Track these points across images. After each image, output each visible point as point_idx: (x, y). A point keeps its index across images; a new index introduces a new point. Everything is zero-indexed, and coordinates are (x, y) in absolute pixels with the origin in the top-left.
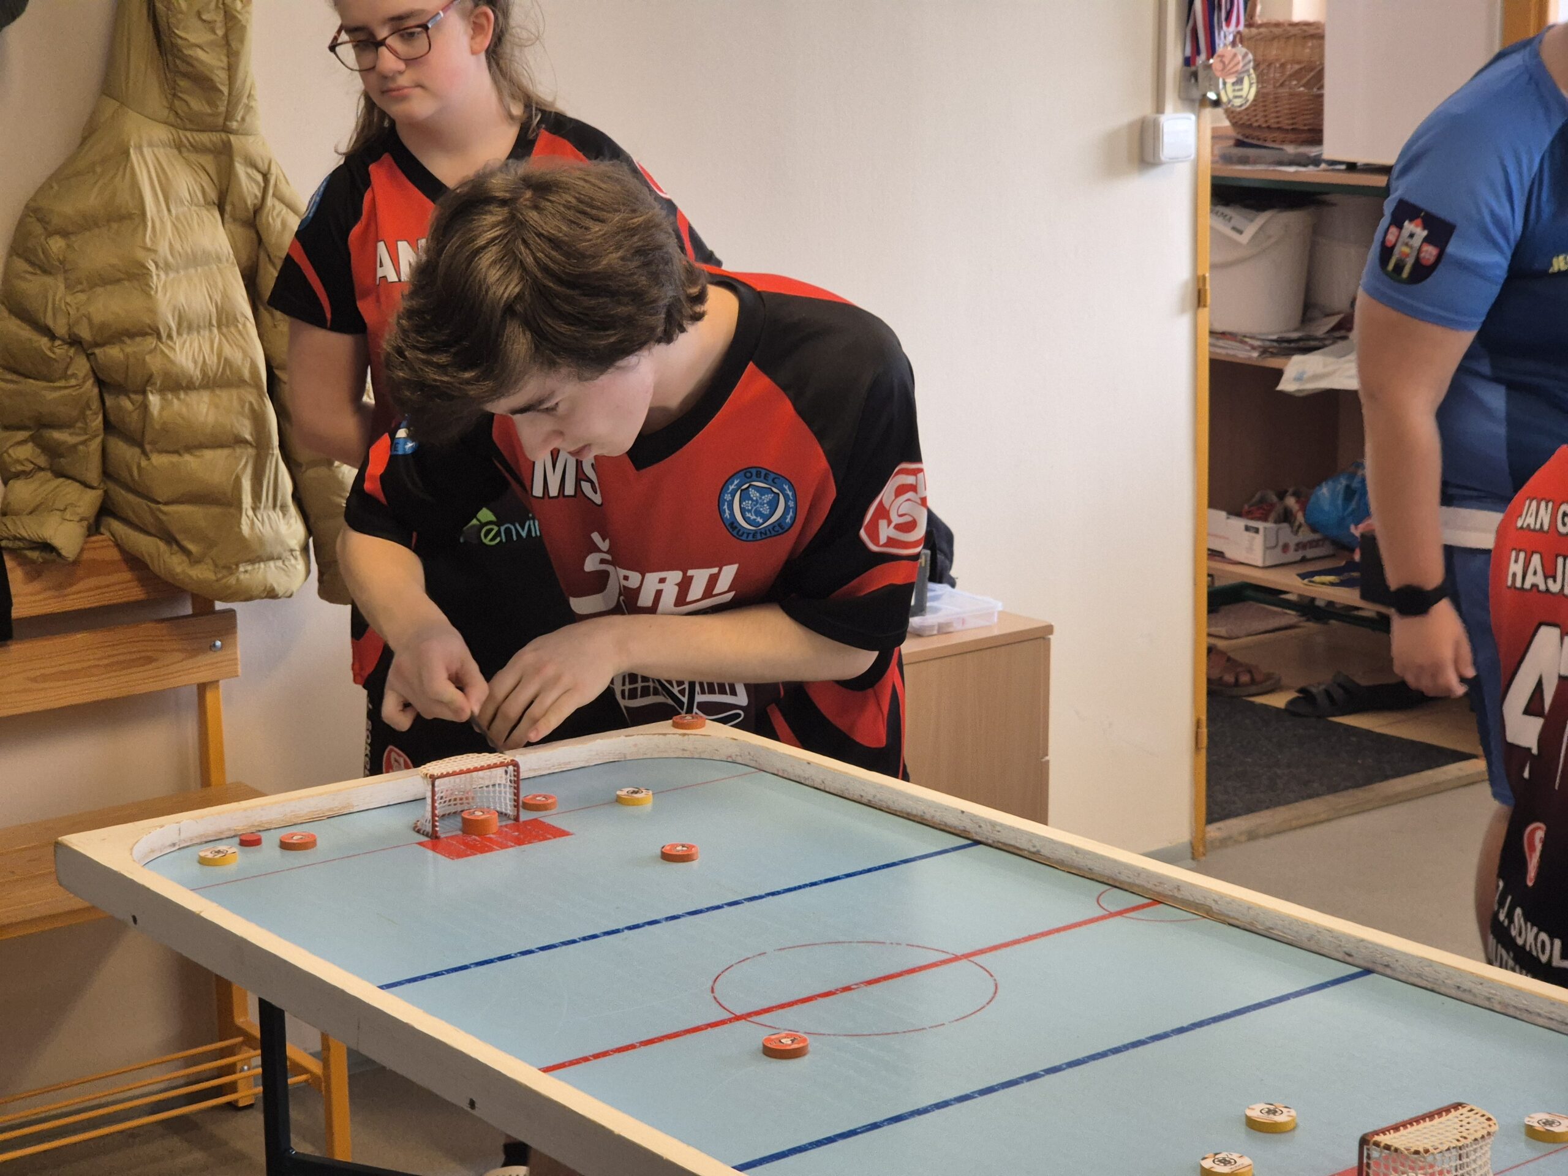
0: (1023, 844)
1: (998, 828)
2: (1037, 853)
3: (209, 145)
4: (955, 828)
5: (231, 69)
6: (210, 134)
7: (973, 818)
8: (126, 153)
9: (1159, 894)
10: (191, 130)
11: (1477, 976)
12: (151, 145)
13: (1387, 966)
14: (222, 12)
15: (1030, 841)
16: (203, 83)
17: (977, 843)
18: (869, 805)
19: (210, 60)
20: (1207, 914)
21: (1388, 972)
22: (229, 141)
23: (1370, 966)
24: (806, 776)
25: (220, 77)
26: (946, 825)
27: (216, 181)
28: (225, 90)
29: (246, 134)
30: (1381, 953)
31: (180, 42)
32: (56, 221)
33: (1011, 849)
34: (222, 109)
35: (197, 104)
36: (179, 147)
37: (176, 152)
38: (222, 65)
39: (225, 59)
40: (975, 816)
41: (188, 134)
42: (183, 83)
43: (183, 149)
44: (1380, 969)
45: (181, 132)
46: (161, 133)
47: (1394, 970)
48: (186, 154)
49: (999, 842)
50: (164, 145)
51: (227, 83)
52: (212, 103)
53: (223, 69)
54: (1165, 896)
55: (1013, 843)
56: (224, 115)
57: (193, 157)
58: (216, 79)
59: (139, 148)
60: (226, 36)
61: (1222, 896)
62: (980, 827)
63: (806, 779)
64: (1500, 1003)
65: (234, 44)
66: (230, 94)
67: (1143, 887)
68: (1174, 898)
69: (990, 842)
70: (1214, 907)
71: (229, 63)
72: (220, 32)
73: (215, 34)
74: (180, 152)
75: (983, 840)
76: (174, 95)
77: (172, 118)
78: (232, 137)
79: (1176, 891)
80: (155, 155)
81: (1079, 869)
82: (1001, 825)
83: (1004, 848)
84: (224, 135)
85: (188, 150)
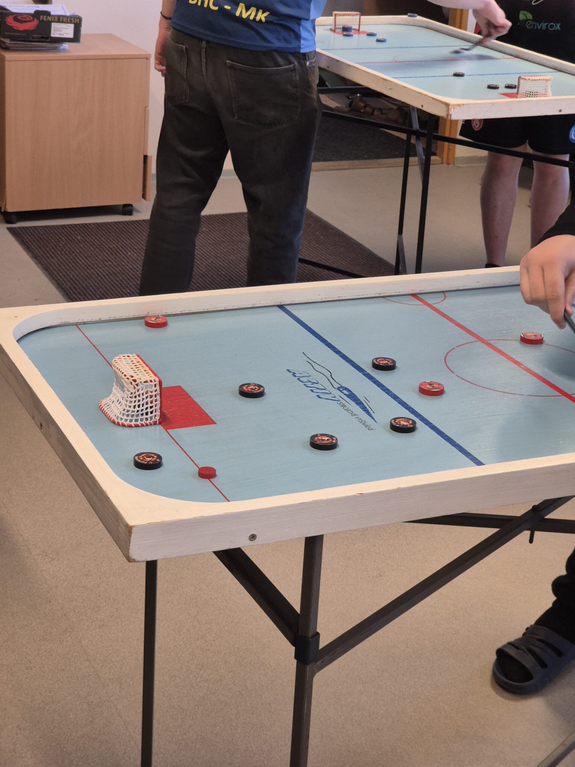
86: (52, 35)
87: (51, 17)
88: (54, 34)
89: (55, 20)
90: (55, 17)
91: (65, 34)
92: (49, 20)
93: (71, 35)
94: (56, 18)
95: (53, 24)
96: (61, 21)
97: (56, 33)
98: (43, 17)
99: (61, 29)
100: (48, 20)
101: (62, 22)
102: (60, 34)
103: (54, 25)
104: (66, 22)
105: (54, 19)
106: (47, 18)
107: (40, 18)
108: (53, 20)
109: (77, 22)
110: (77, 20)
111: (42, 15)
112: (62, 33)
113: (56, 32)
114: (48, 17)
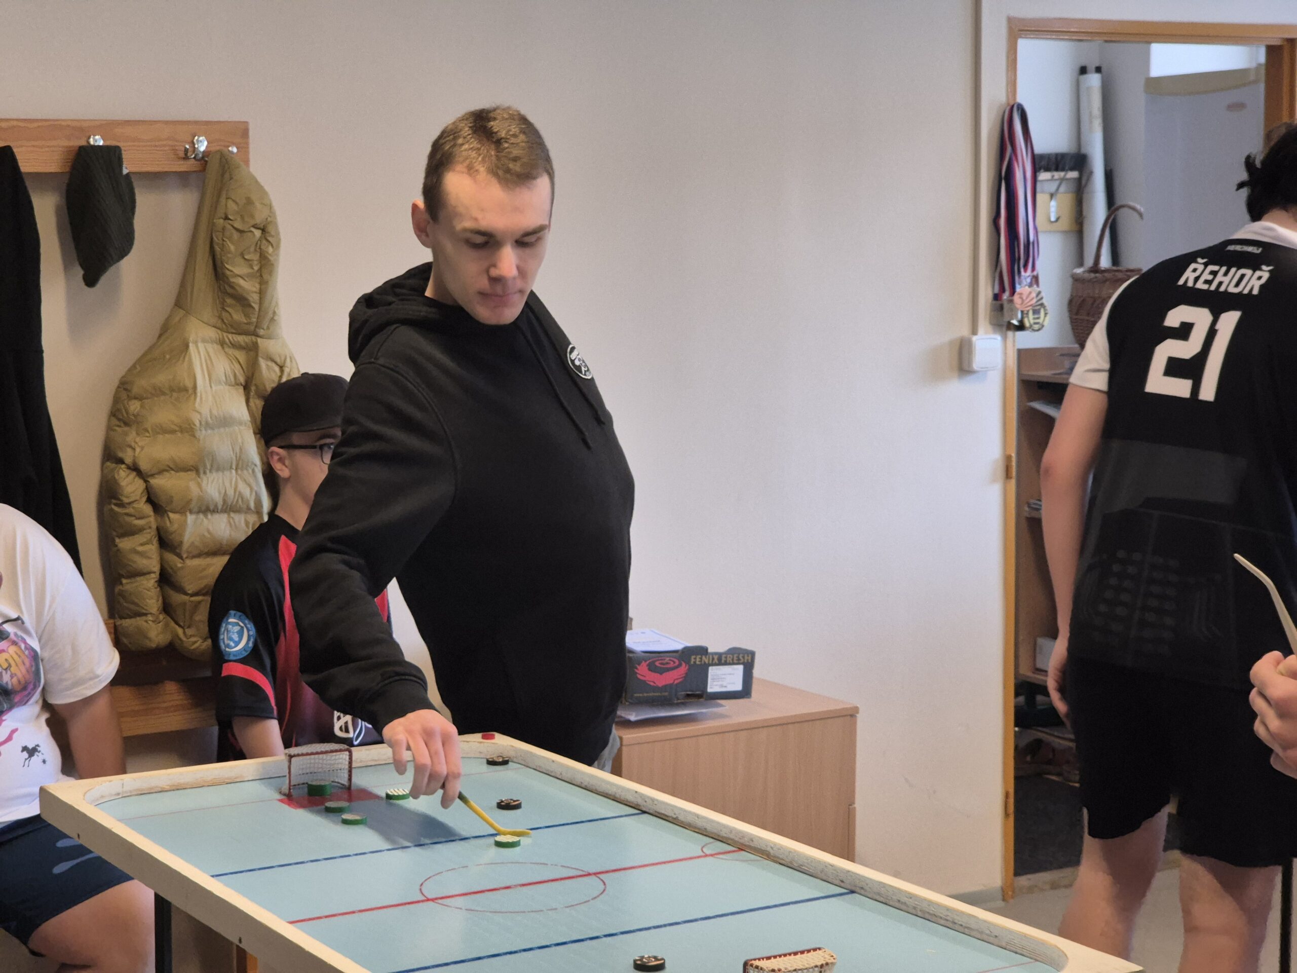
0: (669, 813)
1: (656, 802)
2: (676, 819)
3: (243, 343)
4: (632, 803)
5: (262, 293)
6: (244, 336)
7: (642, 796)
8: (187, 346)
9: (742, 844)
10: (232, 333)
11: (909, 893)
12: (204, 341)
13: (862, 888)
14: (259, 254)
15: (673, 811)
16: (242, 301)
17: (644, 812)
18: (586, 788)
19: (248, 286)
20: (768, 857)
21: (862, 892)
22: (257, 343)
23: (853, 889)
24: (552, 770)
25: (254, 298)
26: (627, 801)
27: (245, 369)
28: (256, 307)
29: (269, 338)
30: (859, 880)
31: (228, 273)
32: (135, 390)
33: (662, 816)
34: (255, 320)
35: (238, 316)
36: (222, 343)
37: (219, 347)
38: (254, 289)
39: (258, 286)
40: (643, 794)
41: (230, 336)
42: (229, 301)
43: (225, 346)
44: (857, 890)
45: (225, 334)
46: (212, 333)
47: (865, 891)
48: (227, 350)
49: (656, 812)
50: (212, 342)
51: (258, 301)
52: (247, 316)
53: (256, 292)
54: (745, 845)
55: (663, 812)
56: (255, 324)
57: (231, 351)
58: (250, 299)
59: (196, 343)
60: (260, 270)
61: (775, 844)
62: (646, 802)
63: (552, 772)
64: (921, 911)
65: (265, 276)
66: (260, 309)
67: (732, 840)
68: (750, 847)
69: (651, 812)
70: (771, 851)
71: (260, 289)
72: (256, 268)
73: (253, 269)
74: (223, 348)
75: (647, 810)
76: (223, 309)
77: (219, 324)
78: (259, 340)
79: (751, 842)
80: (206, 350)
81: (699, 829)
82: (657, 800)
83: (658, 815)
84: (254, 338)
85: (229, 347)
86: (710, 690)
87: (707, 657)
88: (712, 687)
89: (714, 662)
90: (714, 656)
91: (729, 684)
92: (705, 662)
93: (738, 686)
94: (716, 657)
95: (710, 668)
96: (723, 661)
97: (717, 685)
98: (695, 659)
99: (723, 676)
100: (703, 662)
101: (726, 664)
102: (722, 686)
103: (713, 671)
104: (731, 662)
105: (713, 659)
106: (701, 658)
107: (690, 660)
108: (710, 662)
109: (748, 660)
110: (748, 656)
111: (693, 655)
112: (725, 684)
113: (715, 683)
114: (704, 658)
